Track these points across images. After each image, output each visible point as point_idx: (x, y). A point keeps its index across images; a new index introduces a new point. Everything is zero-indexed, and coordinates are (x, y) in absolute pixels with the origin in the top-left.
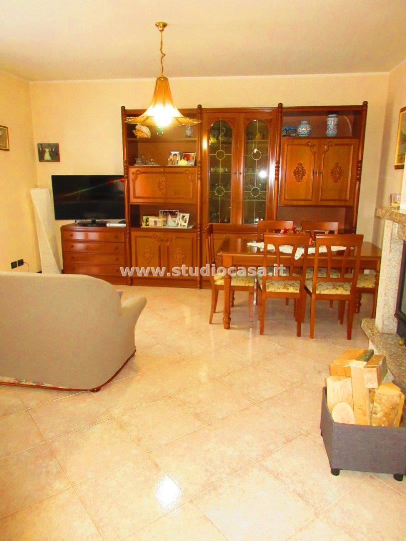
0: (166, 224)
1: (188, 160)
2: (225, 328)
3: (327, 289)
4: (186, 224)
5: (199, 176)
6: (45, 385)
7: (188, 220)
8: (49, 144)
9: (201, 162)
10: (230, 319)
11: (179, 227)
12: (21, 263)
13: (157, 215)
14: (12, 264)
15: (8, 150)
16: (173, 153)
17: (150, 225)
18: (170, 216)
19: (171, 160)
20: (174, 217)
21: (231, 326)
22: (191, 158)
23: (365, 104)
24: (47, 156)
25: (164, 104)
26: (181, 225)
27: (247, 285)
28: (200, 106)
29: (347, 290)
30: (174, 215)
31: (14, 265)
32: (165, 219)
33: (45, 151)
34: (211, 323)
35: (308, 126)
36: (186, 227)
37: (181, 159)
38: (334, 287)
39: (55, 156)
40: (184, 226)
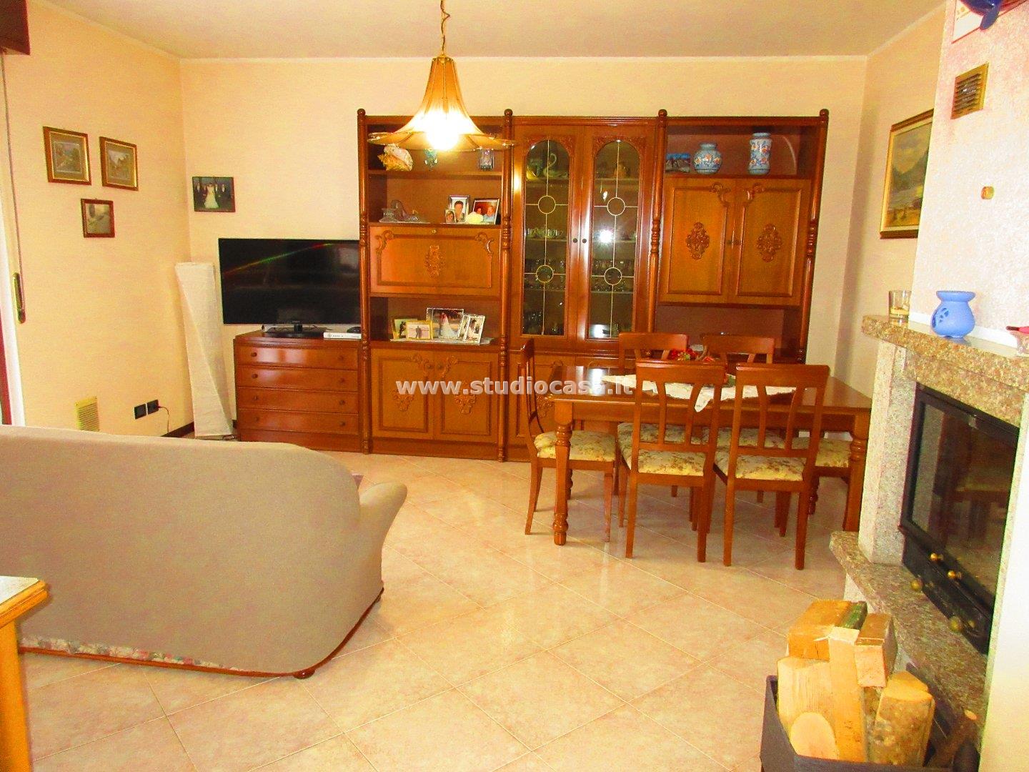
0: (440, 334)
1: (483, 213)
2: (557, 543)
3: (757, 469)
4: (479, 336)
5: (505, 244)
6: (203, 664)
7: (481, 327)
8: (215, 178)
9: (509, 218)
10: (566, 525)
11: (464, 341)
12: (154, 406)
13: (421, 317)
14: (136, 409)
15: (135, 189)
16: (455, 199)
17: (408, 336)
18: (446, 319)
19: (452, 212)
20: (454, 322)
21: (567, 540)
22: (490, 209)
23: (825, 114)
24: (211, 201)
25: (446, 108)
26: (468, 337)
27: (600, 459)
28: (508, 113)
29: (795, 472)
30: (454, 316)
31: (140, 412)
32: (437, 325)
33: (206, 192)
34: (528, 532)
35: (714, 152)
36: (477, 342)
37: (470, 212)
38: (771, 466)
39: (227, 201)
40: (474, 339)
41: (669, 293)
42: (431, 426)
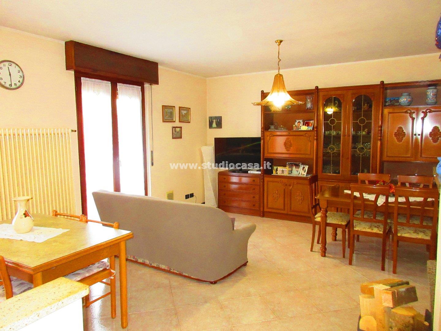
0: (291, 172)
1: (308, 126)
2: (322, 256)
3: (408, 232)
4: (305, 174)
5: (315, 138)
7: (307, 170)
8: (216, 117)
9: (317, 127)
10: (325, 249)
11: (300, 175)
12: (192, 195)
13: (285, 166)
14: (186, 196)
15: (190, 122)
16: (298, 121)
17: (278, 173)
18: (294, 167)
19: (296, 126)
20: (297, 168)
21: (326, 255)
22: (310, 124)
24: (214, 125)
26: (301, 174)
27: (340, 223)
28: (317, 87)
29: (427, 236)
30: (297, 166)
31: (187, 197)
32: (290, 169)
33: (213, 122)
34: (311, 250)
35: (408, 97)
36: (305, 176)
37: (303, 125)
39: (219, 125)
40: (304, 175)
41: (387, 156)
42: (286, 208)
